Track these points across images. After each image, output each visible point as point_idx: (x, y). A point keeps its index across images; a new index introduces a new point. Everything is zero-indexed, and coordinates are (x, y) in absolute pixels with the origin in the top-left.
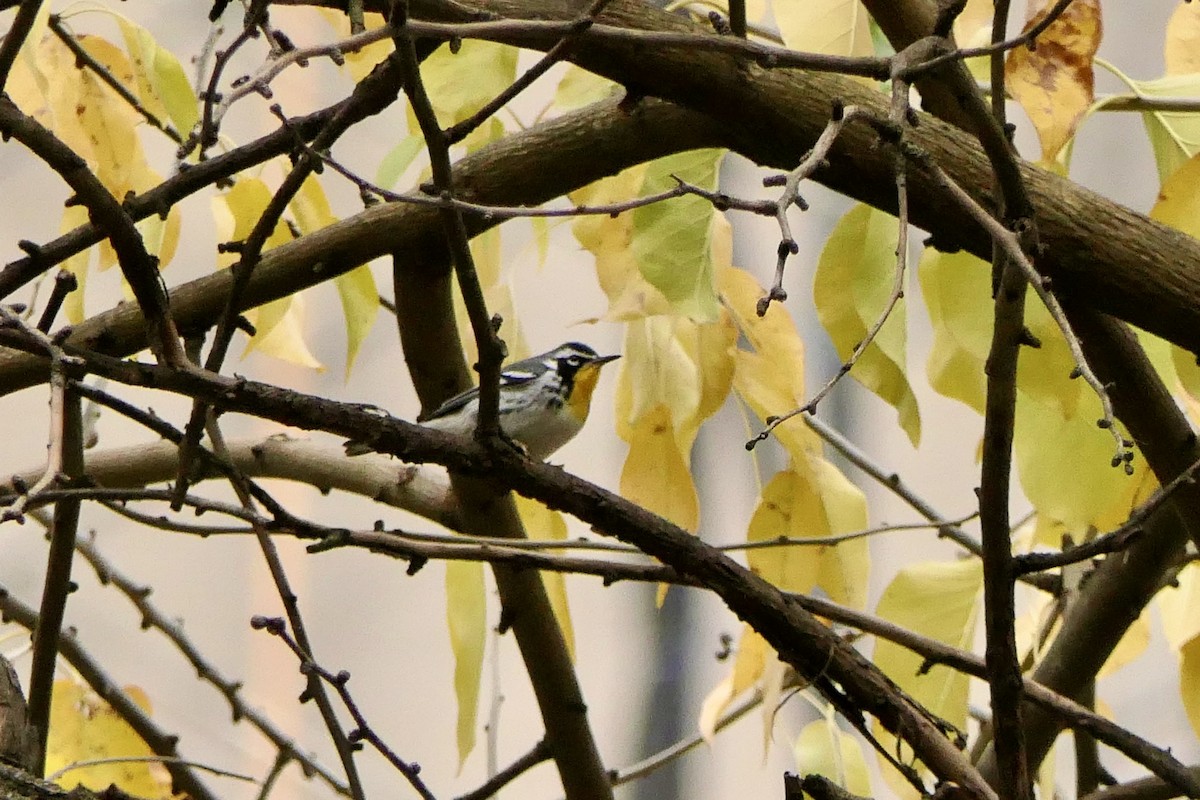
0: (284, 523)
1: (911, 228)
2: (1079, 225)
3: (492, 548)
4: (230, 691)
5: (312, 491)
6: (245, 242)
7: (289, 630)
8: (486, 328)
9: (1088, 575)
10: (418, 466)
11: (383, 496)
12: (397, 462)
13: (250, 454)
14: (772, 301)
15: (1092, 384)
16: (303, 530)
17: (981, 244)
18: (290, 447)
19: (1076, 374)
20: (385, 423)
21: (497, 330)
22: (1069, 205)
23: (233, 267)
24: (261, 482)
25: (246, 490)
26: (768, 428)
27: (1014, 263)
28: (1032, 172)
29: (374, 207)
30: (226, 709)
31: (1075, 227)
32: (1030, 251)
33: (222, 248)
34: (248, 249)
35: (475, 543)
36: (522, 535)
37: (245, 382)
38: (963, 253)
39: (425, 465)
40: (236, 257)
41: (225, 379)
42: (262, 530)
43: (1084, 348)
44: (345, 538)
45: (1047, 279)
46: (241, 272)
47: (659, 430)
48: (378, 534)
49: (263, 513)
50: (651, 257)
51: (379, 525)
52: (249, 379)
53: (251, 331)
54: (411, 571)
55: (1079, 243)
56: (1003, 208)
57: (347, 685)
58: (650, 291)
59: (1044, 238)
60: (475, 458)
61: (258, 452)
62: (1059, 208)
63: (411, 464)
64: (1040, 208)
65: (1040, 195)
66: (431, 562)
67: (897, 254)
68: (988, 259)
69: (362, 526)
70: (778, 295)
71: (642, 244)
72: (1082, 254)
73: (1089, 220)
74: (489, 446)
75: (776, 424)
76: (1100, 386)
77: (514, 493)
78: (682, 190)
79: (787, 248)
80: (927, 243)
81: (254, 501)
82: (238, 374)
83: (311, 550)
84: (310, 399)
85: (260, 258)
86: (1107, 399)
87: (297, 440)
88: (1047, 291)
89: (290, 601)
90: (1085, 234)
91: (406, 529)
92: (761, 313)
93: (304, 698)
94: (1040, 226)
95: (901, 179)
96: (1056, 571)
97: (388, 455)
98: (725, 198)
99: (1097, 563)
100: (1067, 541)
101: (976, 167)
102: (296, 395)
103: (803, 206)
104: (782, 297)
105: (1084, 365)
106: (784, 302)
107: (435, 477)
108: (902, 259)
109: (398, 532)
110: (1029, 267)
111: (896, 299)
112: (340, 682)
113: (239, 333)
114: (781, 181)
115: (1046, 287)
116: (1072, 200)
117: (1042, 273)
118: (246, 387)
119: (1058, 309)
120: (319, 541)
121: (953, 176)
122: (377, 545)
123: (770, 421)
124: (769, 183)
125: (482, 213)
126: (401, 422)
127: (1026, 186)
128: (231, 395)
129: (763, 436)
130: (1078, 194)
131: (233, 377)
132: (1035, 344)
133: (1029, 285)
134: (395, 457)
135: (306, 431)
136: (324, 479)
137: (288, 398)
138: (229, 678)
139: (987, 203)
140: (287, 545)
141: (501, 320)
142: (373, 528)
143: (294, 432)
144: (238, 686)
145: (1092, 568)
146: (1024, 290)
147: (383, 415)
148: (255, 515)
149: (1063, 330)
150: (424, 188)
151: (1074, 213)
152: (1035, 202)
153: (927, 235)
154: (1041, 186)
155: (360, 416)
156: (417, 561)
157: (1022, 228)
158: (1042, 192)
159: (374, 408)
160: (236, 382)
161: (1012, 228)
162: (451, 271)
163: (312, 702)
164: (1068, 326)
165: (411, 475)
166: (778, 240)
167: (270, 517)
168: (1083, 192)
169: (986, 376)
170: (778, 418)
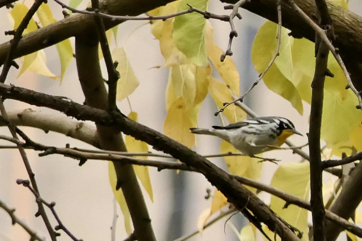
0: (30, 144)
1: (283, 28)
2: (350, 27)
3: (112, 155)
4: (11, 212)
5: (41, 132)
6: (16, 31)
7: (31, 185)
8: (111, 66)
9: (352, 169)
10: (83, 122)
11: (70, 134)
12: (75, 120)
13: (17, 117)
14: (227, 56)
15: (354, 91)
16: (37, 147)
17: (311, 35)
18: (33, 114)
19: (348, 87)
20: (70, 104)
21: (116, 67)
22: (346, 20)
23: (11, 41)
24: (20, 128)
25: (15, 131)
26: (224, 107)
27: (324, 42)
28: (332, 6)
29: (68, 18)
30: (10, 219)
31: (349, 29)
32: (330, 38)
33: (6, 33)
34: (17, 33)
35: (106, 153)
36: (125, 150)
37: (15, 87)
38: (304, 39)
39: (86, 121)
40: (12, 37)
41: (6, 86)
42: (21, 147)
43: (351, 76)
44: (54, 151)
45: (337, 49)
46: (14, 43)
47: (180, 107)
48: (67, 149)
49: (21, 140)
50: (180, 40)
51: (68, 146)
52: (16, 86)
53: (17, 67)
54: (81, 164)
55: (350, 35)
56: (320, 20)
57: (55, 208)
58: (181, 54)
59: (336, 33)
60: (106, 119)
61: (20, 116)
62: (342, 21)
63: (80, 121)
64: (335, 21)
65: (336, 16)
66: (88, 161)
67: (277, 38)
68: (314, 41)
69: (61, 146)
70: (229, 53)
71: (177, 35)
72: (352, 40)
73: (354, 25)
74: (112, 114)
75: (227, 106)
76: (357, 92)
77: (122, 133)
78: (191, 11)
79: (233, 35)
80: (290, 34)
81: (18, 135)
82: (11, 84)
83: (40, 155)
84: (40, 94)
85: (22, 37)
86: (360, 97)
87: (36, 111)
88: (337, 53)
89: (32, 176)
90: (353, 31)
91: (78, 147)
92: (222, 61)
93: (37, 215)
94: (335, 28)
95: (279, 8)
96: (339, 167)
97: (71, 117)
98: (209, 14)
99: (356, 164)
100: (344, 155)
101: (310, 4)
102: (35, 92)
103: (240, 18)
104: (230, 54)
105: (351, 84)
106: (232, 56)
107: (90, 126)
108: (279, 41)
109: (75, 149)
110: (330, 44)
111: (276, 56)
112: (51, 206)
113: (12, 68)
114: (231, 8)
115: (336, 51)
116: (348, 18)
117: (335, 47)
118: (15, 89)
119: (341, 61)
120: (43, 152)
121: (301, 8)
122: (67, 153)
123: (224, 104)
124: (226, 8)
125: (111, 18)
126: (76, 104)
127: (329, 11)
128: (8, 92)
129: (222, 110)
130: (350, 15)
131: (10, 85)
132: (331, 75)
133: (330, 51)
134: (74, 118)
135: (38, 107)
136: (46, 127)
137: (32, 94)
138: (10, 207)
139: (314, 19)
140: (30, 153)
141: (118, 63)
142: (65, 147)
143: (34, 107)
144: (14, 210)
145: (354, 166)
146: (328, 53)
147: (69, 101)
148: (18, 141)
149: (343, 69)
150: (88, 9)
151: (348, 23)
152: (333, 18)
153: (290, 31)
154: (335, 12)
155: (60, 101)
156: (83, 160)
157: (328, 28)
158: (336, 14)
159: (66, 98)
160: (11, 87)
161: (323, 29)
162: (98, 44)
163: (40, 217)
164: (345, 68)
165: (81, 125)
166: (229, 31)
167: (24, 142)
168: (353, 15)
169: (312, 88)
170: (228, 103)
